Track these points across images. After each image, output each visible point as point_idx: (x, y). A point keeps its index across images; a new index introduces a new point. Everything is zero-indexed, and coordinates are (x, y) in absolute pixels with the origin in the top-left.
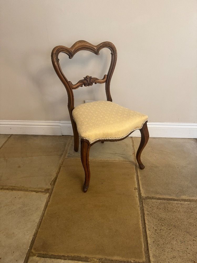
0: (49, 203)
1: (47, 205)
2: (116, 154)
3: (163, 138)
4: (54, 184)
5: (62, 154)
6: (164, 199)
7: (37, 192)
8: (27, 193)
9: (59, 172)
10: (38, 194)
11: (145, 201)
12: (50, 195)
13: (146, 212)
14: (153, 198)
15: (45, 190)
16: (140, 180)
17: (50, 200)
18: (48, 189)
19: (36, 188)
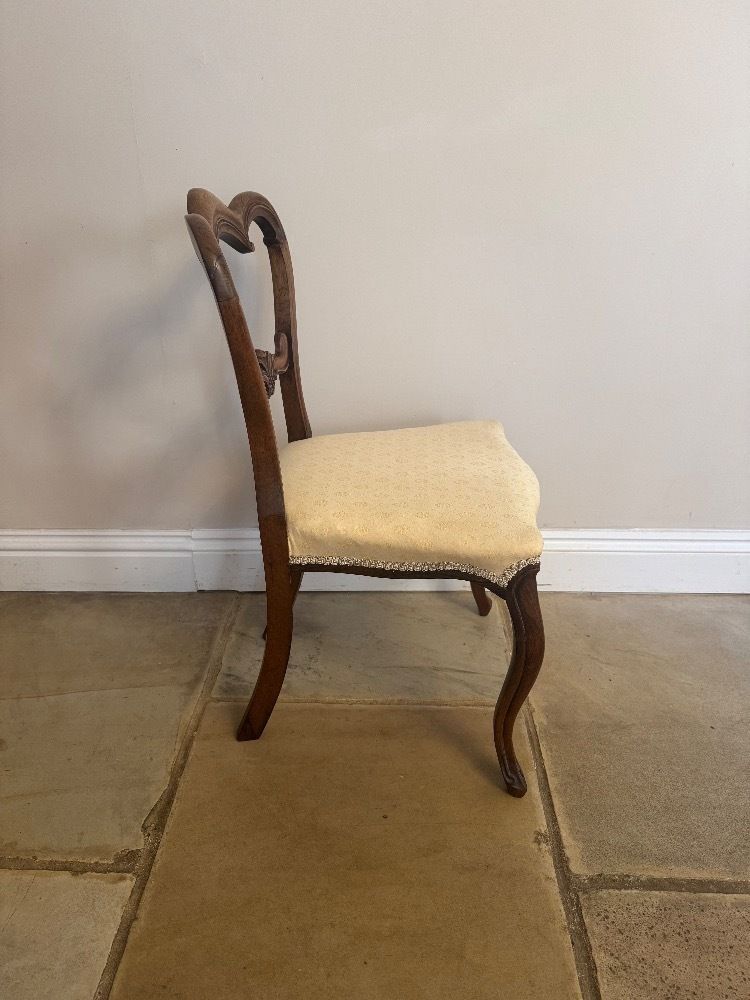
0: (139, 927)
1: (125, 941)
2: (440, 674)
3: (631, 594)
4: (160, 827)
5: (197, 679)
6: (674, 885)
7: (77, 870)
8: (27, 877)
9: (182, 767)
10: (83, 881)
11: (589, 899)
12: (140, 888)
13: (601, 959)
14: (622, 883)
15: (119, 859)
16: (553, 794)
17: (142, 913)
18: (131, 856)
19: (70, 853)
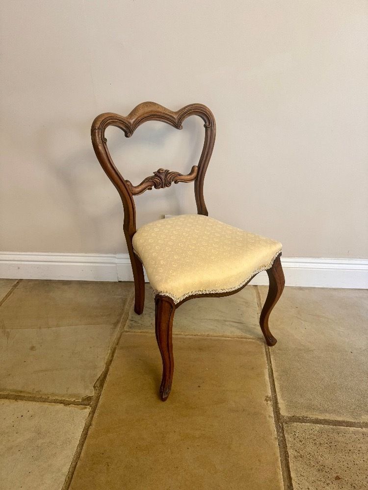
0: (92, 429)
1: (87, 434)
2: (227, 323)
4: (102, 385)
5: (118, 322)
6: (327, 422)
7: (66, 403)
8: (46, 405)
9: (111, 361)
10: (68, 408)
11: (288, 427)
12: (93, 412)
13: (291, 452)
14: (303, 420)
15: (83, 400)
16: (275, 380)
17: (94, 423)
18: (89, 399)
19: (63, 396)
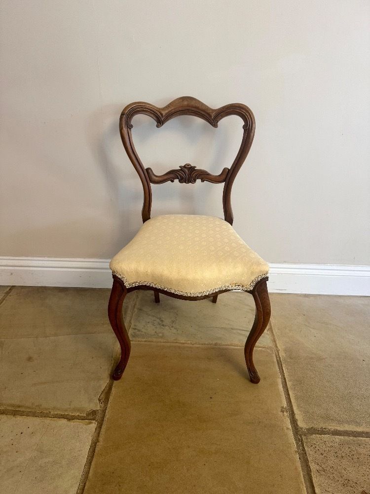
0: (99, 445)
1: (94, 451)
2: (234, 331)
4: (107, 399)
6: (346, 433)
7: (70, 418)
8: (48, 421)
10: (72, 423)
11: (307, 439)
12: (100, 427)
13: (313, 467)
14: (322, 432)
15: (88, 415)
17: (101, 439)
18: (94, 412)
19: (66, 410)
